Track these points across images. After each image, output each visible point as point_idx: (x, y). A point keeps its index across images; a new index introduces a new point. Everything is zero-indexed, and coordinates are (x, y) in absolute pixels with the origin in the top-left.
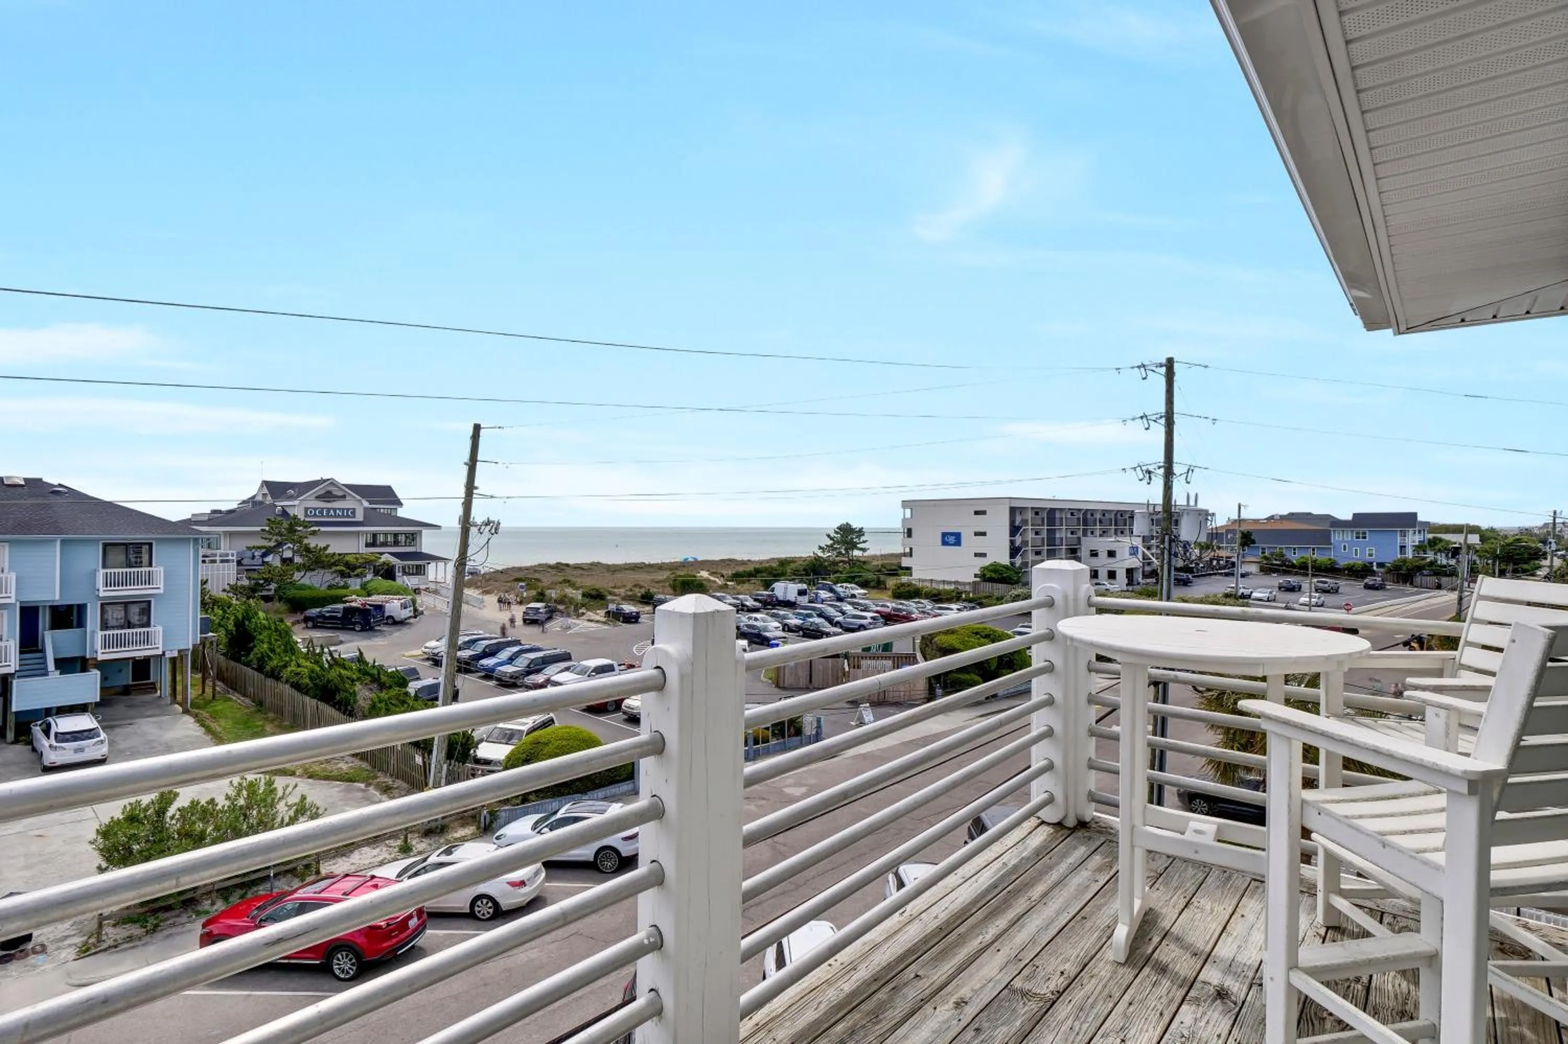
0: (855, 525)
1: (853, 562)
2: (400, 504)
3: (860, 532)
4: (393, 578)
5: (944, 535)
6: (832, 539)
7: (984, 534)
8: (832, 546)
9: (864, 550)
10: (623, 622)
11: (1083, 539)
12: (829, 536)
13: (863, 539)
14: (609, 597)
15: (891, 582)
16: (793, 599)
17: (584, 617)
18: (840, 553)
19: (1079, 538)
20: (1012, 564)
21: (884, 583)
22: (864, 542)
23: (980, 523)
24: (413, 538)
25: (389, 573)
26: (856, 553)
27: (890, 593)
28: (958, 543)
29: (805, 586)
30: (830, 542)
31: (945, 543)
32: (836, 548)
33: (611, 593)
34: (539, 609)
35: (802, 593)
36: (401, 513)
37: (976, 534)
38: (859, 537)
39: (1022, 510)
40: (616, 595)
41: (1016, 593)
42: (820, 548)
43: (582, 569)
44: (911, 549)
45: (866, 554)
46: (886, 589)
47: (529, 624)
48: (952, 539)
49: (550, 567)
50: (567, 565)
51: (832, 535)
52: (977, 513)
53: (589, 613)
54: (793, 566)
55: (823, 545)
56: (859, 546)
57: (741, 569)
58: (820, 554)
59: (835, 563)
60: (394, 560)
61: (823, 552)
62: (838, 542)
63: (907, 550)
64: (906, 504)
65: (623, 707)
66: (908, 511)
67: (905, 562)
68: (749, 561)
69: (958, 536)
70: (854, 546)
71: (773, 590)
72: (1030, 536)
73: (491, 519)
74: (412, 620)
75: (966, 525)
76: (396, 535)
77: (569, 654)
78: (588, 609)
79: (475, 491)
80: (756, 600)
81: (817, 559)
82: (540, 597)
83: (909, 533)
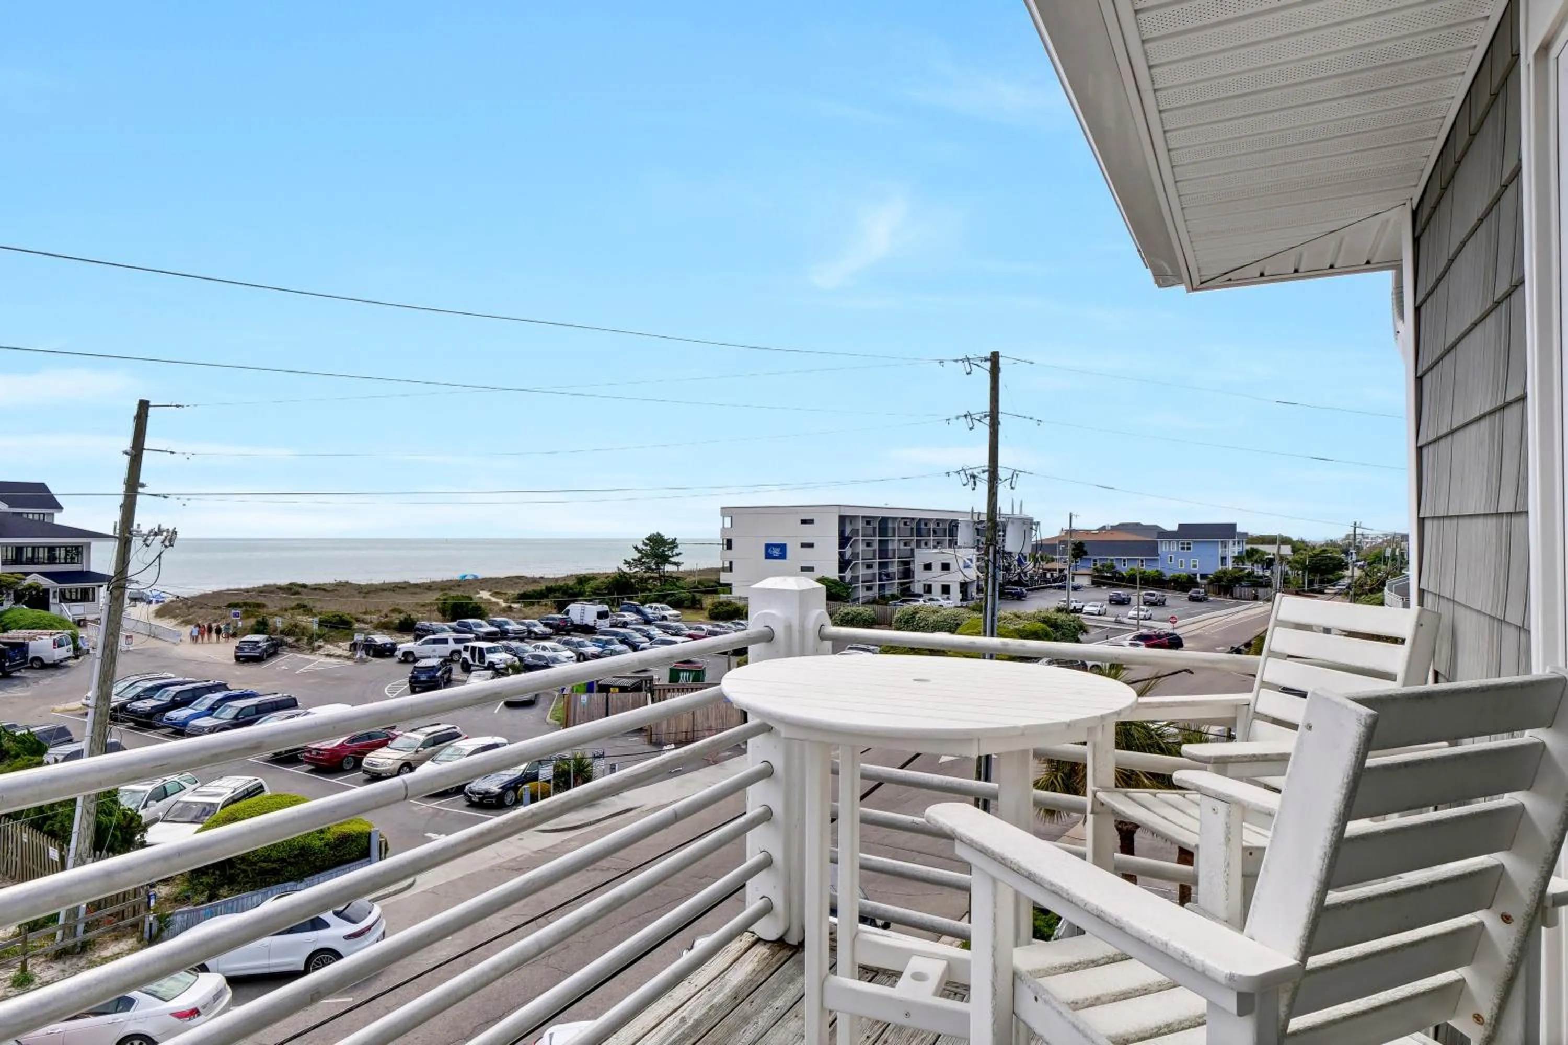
0: (668, 535)
1: (666, 579)
2: (59, 507)
3: (673, 544)
4: (46, 607)
5: (768, 546)
6: (639, 551)
7: (811, 545)
8: (640, 559)
9: (677, 564)
10: (373, 656)
11: (916, 551)
12: (636, 548)
13: (676, 551)
14: (356, 626)
15: (708, 601)
16: (591, 624)
17: (321, 652)
18: (649, 568)
19: (912, 550)
20: (842, 578)
21: (700, 602)
22: (678, 555)
23: (807, 534)
24: (76, 552)
25: (39, 599)
26: (669, 568)
27: (706, 613)
28: (783, 556)
29: (605, 608)
30: (637, 555)
31: (768, 556)
32: (644, 563)
33: (358, 620)
34: (257, 642)
35: (602, 615)
36: (60, 519)
37: (804, 545)
38: (672, 549)
39: (853, 518)
40: (366, 623)
41: (845, 611)
42: (626, 562)
43: (324, 590)
44: (731, 563)
45: (682, 568)
46: (702, 608)
47: (243, 662)
48: (776, 552)
49: (280, 588)
50: (304, 586)
51: (641, 546)
52: (804, 522)
53: (328, 646)
54: (593, 584)
55: (629, 560)
56: (672, 559)
57: (530, 588)
58: (626, 569)
59: (642, 580)
60: (45, 582)
61: (630, 567)
62: (647, 556)
63: (727, 565)
64: (725, 511)
65: (364, 765)
66: (728, 521)
67: (724, 578)
68: (542, 578)
69: (783, 547)
70: (665, 559)
71: (567, 613)
72: (861, 547)
73: (163, 527)
74: (70, 662)
75: (791, 536)
76: (51, 549)
77: (295, 699)
78: (326, 641)
79: (140, 490)
80: (546, 625)
81: (622, 575)
82: (261, 627)
83: (729, 544)
